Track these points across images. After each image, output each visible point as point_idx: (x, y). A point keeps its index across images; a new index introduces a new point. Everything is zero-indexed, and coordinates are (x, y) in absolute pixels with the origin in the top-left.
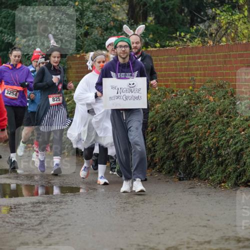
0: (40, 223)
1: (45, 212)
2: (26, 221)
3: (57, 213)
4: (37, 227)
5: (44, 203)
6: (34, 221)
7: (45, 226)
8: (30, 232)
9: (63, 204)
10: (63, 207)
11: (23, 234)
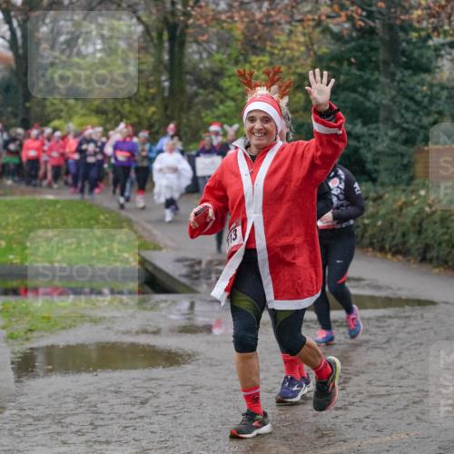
0: (388, 342)
1: (392, 328)
2: (372, 338)
3: (407, 330)
4: (384, 346)
5: (390, 317)
6: (381, 339)
7: (393, 344)
8: (377, 350)
9: (412, 319)
10: (412, 322)
11: (369, 353)
